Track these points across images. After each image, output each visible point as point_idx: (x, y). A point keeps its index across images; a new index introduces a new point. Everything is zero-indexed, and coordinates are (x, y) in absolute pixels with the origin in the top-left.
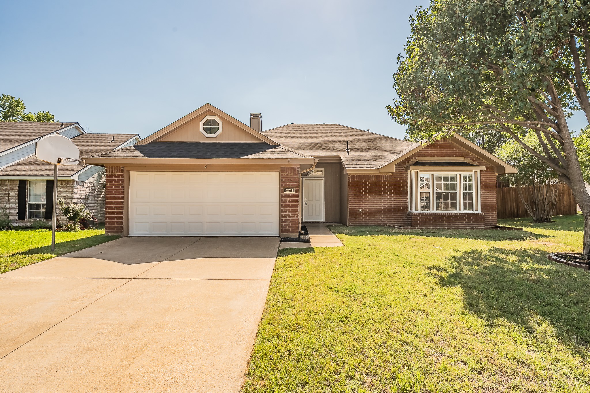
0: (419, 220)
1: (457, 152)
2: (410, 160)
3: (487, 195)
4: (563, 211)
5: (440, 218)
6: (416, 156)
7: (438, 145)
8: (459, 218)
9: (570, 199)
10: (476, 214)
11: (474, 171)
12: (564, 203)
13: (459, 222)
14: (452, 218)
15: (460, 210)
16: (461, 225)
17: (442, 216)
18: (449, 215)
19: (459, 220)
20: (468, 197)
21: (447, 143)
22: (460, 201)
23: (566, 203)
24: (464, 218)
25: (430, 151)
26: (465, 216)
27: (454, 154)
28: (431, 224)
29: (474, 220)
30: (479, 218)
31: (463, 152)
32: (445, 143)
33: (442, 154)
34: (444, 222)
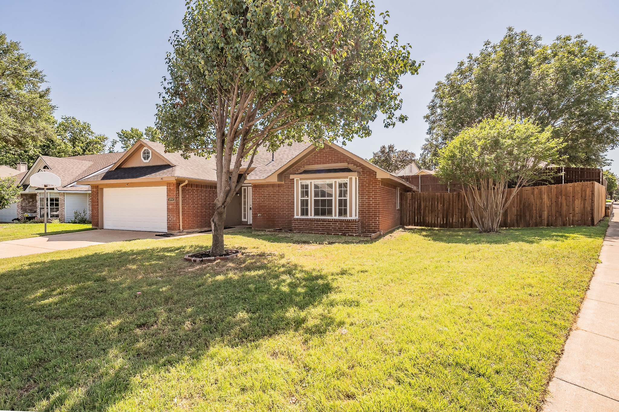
0: (298, 225)
1: (341, 159)
2: (300, 169)
3: (370, 201)
4: (573, 220)
5: (316, 223)
6: (305, 165)
7: (324, 153)
8: (332, 224)
9: (584, 204)
10: (350, 220)
11: (349, 177)
12: (574, 210)
13: (332, 228)
14: (326, 224)
15: (335, 216)
16: (334, 230)
17: (317, 221)
18: (324, 220)
19: (332, 226)
20: (343, 203)
21: (332, 150)
22: (335, 208)
23: (577, 209)
24: (336, 224)
25: (317, 159)
26: (338, 222)
27: (339, 161)
28: (308, 229)
29: (346, 226)
30: (351, 224)
31: (347, 158)
32: (331, 151)
33: (328, 161)
34: (318, 227)
